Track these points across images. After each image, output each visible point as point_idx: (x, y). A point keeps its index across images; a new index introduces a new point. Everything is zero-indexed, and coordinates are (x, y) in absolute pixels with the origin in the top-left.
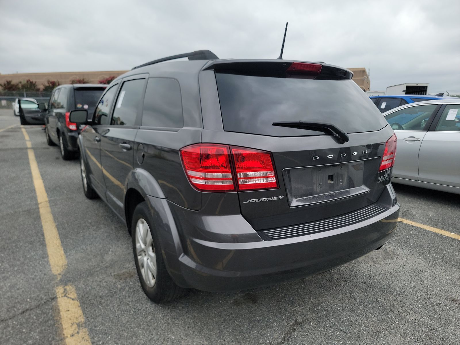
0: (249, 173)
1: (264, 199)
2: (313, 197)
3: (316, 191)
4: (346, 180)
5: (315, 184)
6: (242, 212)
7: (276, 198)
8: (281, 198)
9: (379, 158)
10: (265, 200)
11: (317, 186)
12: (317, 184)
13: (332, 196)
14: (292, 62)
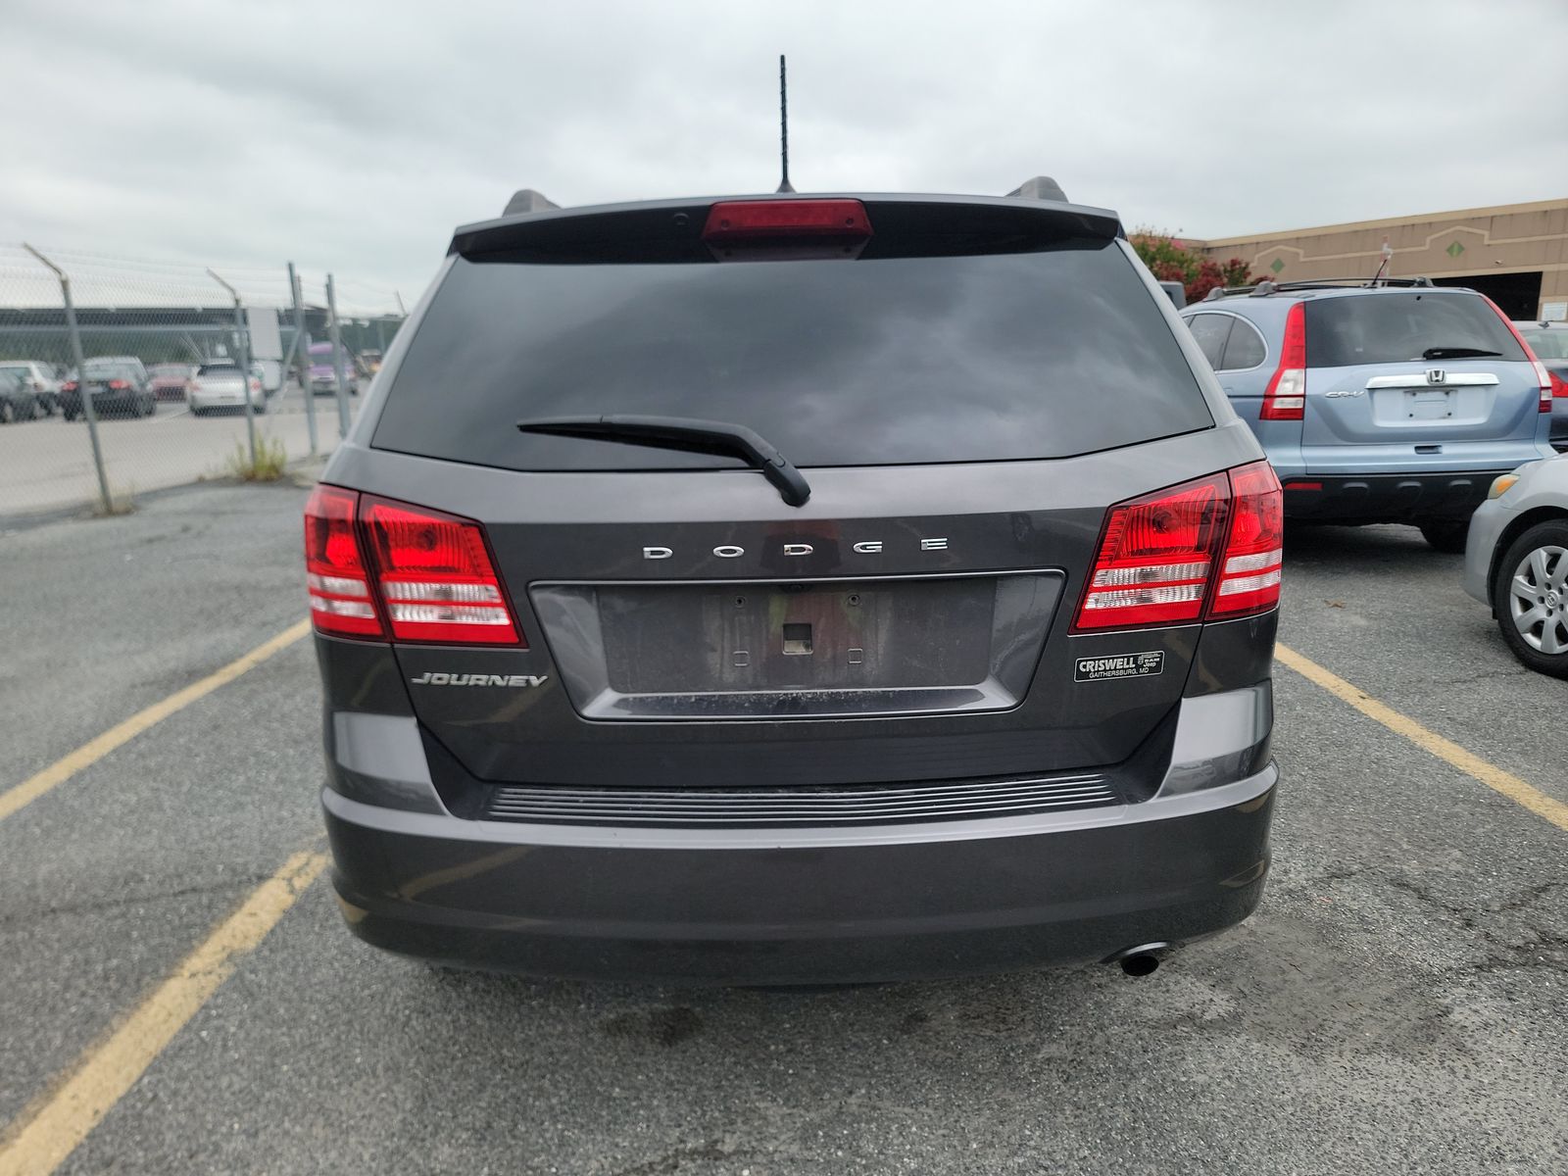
0: (454, 587)
1: (478, 679)
2: (700, 699)
3: (720, 678)
4: (881, 651)
5: (714, 650)
6: (417, 710)
7: (516, 680)
8: (535, 681)
9: (1059, 574)
10: (481, 683)
11: (722, 658)
12: (723, 652)
13: (794, 704)
14: (710, 203)
